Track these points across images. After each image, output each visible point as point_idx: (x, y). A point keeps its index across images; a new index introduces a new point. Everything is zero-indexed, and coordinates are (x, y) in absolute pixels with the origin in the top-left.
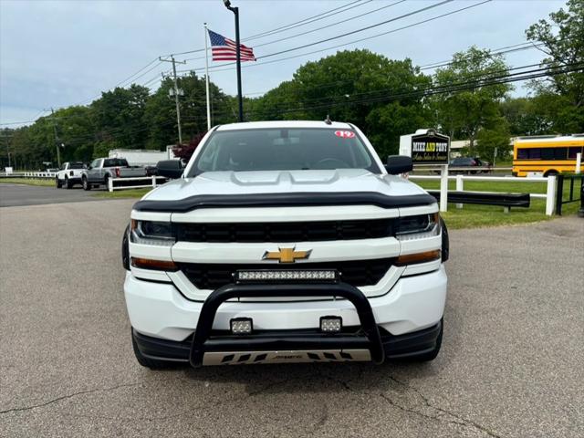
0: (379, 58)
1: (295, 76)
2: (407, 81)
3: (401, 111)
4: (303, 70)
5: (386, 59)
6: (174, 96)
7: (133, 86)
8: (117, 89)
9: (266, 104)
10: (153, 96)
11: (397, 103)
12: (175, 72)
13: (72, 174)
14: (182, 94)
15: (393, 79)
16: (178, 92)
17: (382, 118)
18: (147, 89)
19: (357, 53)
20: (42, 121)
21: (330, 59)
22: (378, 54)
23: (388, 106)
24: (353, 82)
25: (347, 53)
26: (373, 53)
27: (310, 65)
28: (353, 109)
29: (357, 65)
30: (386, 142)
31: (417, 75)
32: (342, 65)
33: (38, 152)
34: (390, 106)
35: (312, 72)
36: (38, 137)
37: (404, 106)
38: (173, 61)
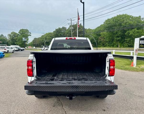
0: (130, 16)
1: (104, 23)
2: (139, 22)
3: (137, 31)
4: (106, 21)
5: (133, 16)
6: (71, 29)
7: (63, 27)
8: (59, 28)
9: (96, 30)
10: (67, 30)
11: (136, 29)
12: (71, 23)
13: (44, 49)
14: (73, 28)
15: (135, 22)
16: (72, 28)
17: (130, 33)
18: (66, 28)
19: (123, 15)
20: (42, 36)
21: (115, 17)
22: (130, 15)
23: (132, 30)
24: (121, 23)
25: (120, 15)
26: (128, 15)
27: (108, 19)
28: (121, 31)
29: (123, 18)
30: (131, 41)
31: (143, 21)
32: (118, 19)
33: (41, 43)
34: (133, 30)
35: (109, 21)
36: (42, 39)
37: (138, 30)
38: (71, 20)
